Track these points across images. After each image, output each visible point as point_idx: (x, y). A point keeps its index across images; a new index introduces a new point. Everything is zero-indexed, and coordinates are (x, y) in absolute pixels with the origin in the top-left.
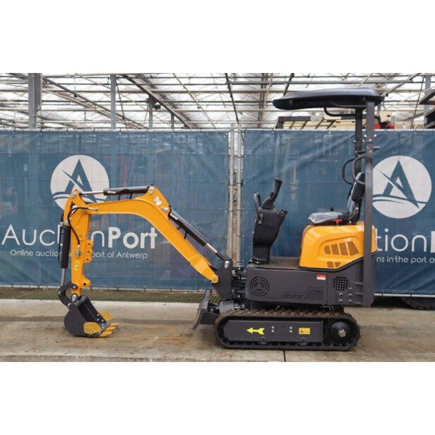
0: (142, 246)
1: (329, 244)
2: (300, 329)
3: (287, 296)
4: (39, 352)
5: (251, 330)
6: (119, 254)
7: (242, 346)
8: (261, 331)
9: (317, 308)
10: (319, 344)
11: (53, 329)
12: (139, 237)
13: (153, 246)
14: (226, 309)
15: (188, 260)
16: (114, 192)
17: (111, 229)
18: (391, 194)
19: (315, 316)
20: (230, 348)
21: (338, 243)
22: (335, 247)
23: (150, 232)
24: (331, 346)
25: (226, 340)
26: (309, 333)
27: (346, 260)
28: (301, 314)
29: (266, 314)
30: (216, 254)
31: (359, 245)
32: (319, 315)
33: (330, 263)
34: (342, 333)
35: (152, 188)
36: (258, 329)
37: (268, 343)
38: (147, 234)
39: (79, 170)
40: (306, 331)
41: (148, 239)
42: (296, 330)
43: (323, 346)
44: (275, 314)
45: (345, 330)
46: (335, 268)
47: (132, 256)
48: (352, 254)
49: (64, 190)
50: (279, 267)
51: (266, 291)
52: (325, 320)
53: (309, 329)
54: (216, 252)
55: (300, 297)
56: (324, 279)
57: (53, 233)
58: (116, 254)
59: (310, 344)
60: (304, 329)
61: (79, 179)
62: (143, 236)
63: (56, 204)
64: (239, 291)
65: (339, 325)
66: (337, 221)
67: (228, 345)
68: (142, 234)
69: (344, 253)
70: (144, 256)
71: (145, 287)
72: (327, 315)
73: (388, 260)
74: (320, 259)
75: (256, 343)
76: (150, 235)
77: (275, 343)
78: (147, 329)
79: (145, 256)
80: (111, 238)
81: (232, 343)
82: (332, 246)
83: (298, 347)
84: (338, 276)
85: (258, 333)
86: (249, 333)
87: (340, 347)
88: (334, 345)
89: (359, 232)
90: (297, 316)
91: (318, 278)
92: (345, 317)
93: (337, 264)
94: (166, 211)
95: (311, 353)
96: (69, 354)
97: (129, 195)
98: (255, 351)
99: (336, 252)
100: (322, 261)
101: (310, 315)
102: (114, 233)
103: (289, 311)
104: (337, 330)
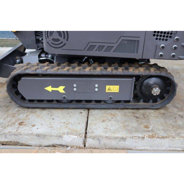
2: (107, 87)
3: (91, 48)
5: (49, 89)
8: (61, 89)
9: (132, 62)
10: (128, 102)
19: (126, 73)
25: (23, 99)
26: (118, 91)
28: (110, 70)
32: (132, 71)
34: (156, 91)
36: (57, 87)
40: (114, 89)
42: (102, 88)
45: (160, 88)
51: (65, 41)
52: (138, 77)
53: (118, 87)
55: (109, 49)
60: (112, 87)
72: (141, 71)
81: (31, 101)
85: (58, 91)
86: (47, 91)
87: (151, 103)
88: (144, 101)
90: (105, 72)
92: (163, 74)
101: (120, 71)
103: (96, 65)
104: (150, 87)
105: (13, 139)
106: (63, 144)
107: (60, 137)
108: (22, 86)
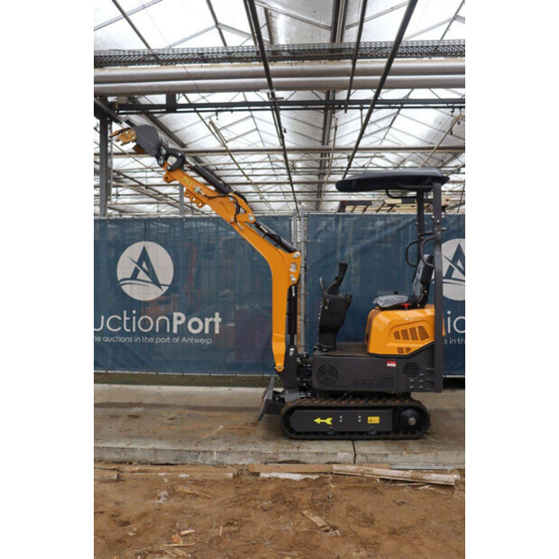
0: (207, 331)
1: (399, 329)
2: (369, 418)
3: (357, 384)
4: (102, 443)
5: (318, 421)
6: (184, 339)
7: (310, 437)
8: (328, 421)
9: (388, 396)
10: (388, 433)
11: (118, 417)
12: (204, 322)
13: (217, 331)
14: (292, 398)
17: (176, 315)
18: (453, 276)
19: (384, 404)
20: (297, 439)
21: (408, 327)
22: (404, 332)
23: (214, 317)
24: (401, 435)
25: (292, 431)
26: (378, 422)
27: (416, 345)
28: (371, 403)
29: (334, 403)
31: (429, 330)
32: (389, 403)
33: (400, 349)
34: (412, 421)
36: (325, 419)
37: (336, 433)
38: (211, 319)
39: (144, 256)
40: (374, 420)
41: (212, 325)
42: (365, 420)
43: (392, 435)
44: (344, 403)
45: (416, 418)
46: (405, 353)
47: (196, 341)
48: (422, 339)
49: (129, 276)
50: (346, 354)
51: (334, 380)
52: (395, 408)
53: (378, 418)
55: (370, 384)
56: (394, 365)
57: (120, 318)
58: (181, 339)
59: (379, 433)
60: (373, 418)
61: (144, 265)
63: (122, 290)
64: (305, 379)
65: (409, 412)
66: (406, 305)
67: (295, 436)
68: (206, 319)
69: (414, 338)
70: (208, 342)
71: (210, 372)
72: (397, 403)
73: (451, 342)
74: (389, 344)
75: (324, 433)
76: (215, 320)
77: (343, 433)
78: (212, 417)
79: (210, 341)
80: (176, 323)
81: (299, 433)
82: (402, 331)
83: (367, 437)
84: (408, 362)
85: (325, 423)
86: (316, 423)
87: (409, 435)
88: (404, 433)
89: (429, 316)
90: (367, 405)
91: (389, 365)
92: (416, 405)
93: (408, 349)
95: (381, 442)
96: (131, 446)
98: (322, 442)
99: (406, 337)
100: (393, 347)
101: (380, 403)
102: (179, 318)
103: (358, 399)
104: (406, 419)
105: (294, 457)
106: (338, 461)
107: (335, 454)
108: (293, 420)
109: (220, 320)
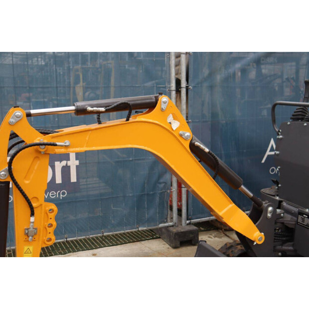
0: (59, 180)
12: (53, 167)
13: (74, 179)
15: (221, 214)
16: (103, 109)
23: (68, 159)
30: (252, 199)
35: (164, 98)
38: (64, 163)
41: (66, 170)
54: (251, 195)
62: (59, 165)
68: (57, 163)
70: (62, 195)
71: (66, 236)
76: (69, 163)
79: (64, 193)
94: (186, 139)
97: (127, 112)
109: (77, 162)
